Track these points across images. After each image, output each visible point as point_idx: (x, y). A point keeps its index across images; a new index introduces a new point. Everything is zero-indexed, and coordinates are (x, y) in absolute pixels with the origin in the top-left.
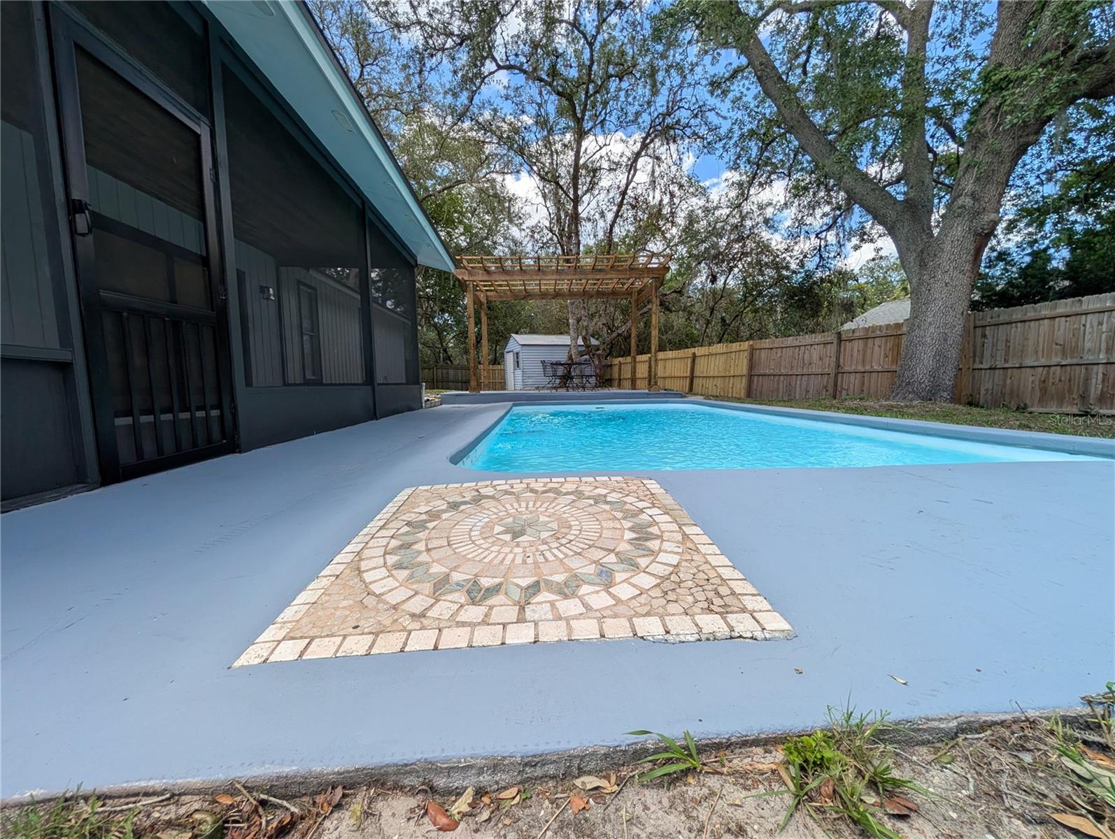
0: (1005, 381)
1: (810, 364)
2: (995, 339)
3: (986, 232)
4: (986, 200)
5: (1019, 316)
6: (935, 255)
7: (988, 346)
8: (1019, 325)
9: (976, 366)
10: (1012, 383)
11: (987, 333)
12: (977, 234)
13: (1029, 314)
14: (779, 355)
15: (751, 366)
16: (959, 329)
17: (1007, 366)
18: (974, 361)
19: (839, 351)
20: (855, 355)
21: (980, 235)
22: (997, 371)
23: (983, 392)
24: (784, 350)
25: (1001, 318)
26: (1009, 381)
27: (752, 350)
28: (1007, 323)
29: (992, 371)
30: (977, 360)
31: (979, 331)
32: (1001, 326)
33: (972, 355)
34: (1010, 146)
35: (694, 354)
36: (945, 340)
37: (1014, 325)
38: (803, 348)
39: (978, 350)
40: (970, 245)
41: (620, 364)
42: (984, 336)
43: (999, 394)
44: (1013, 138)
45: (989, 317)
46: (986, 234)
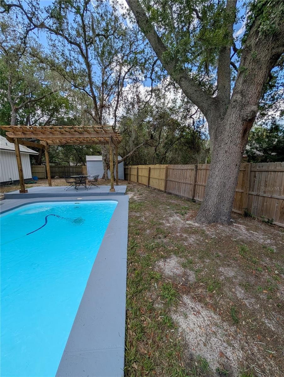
0: (263, 203)
1: (186, 178)
2: (260, 179)
3: (249, 118)
4: (250, 96)
5: (273, 168)
6: (222, 132)
7: (257, 182)
8: (272, 173)
9: (251, 193)
10: (267, 205)
11: (256, 176)
12: (244, 120)
13: (277, 168)
14: (176, 173)
15: (167, 176)
16: (232, 179)
17: (265, 195)
18: (250, 190)
19: (196, 174)
20: (202, 177)
21: (245, 120)
22: (260, 197)
23: (253, 207)
24: (178, 170)
25: (264, 168)
26: (265, 204)
27: (167, 169)
28: (267, 171)
29: (258, 197)
30: (251, 189)
31: (253, 173)
32: (263, 172)
33: (248, 187)
34: (266, 56)
35: (150, 167)
36: (224, 186)
37: (269, 172)
38: (184, 170)
39: (252, 184)
40: (240, 127)
41: (130, 168)
42: (255, 177)
43: (260, 210)
44: (268, 50)
45: (258, 166)
46: (250, 120)
